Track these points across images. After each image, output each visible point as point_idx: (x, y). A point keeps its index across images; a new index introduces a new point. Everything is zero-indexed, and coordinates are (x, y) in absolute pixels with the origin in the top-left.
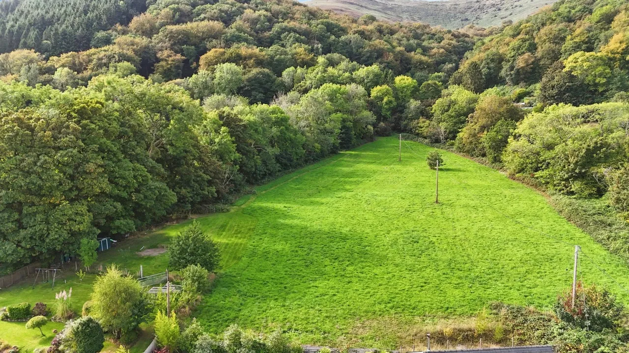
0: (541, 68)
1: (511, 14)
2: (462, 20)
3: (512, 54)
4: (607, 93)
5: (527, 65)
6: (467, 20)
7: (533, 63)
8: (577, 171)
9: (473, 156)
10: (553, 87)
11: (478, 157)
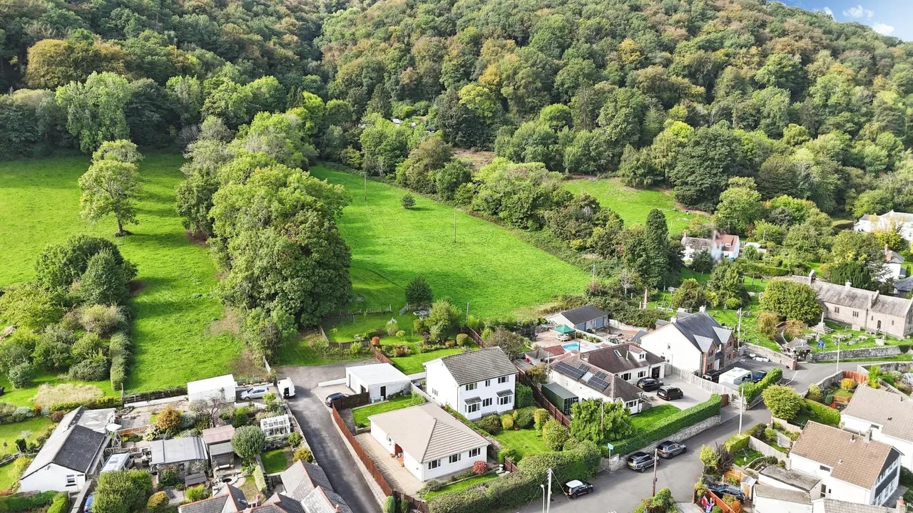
0: (422, 85)
3: (393, 65)
4: (494, 126)
5: (411, 82)
7: (416, 80)
8: (529, 213)
9: (421, 192)
10: (452, 117)
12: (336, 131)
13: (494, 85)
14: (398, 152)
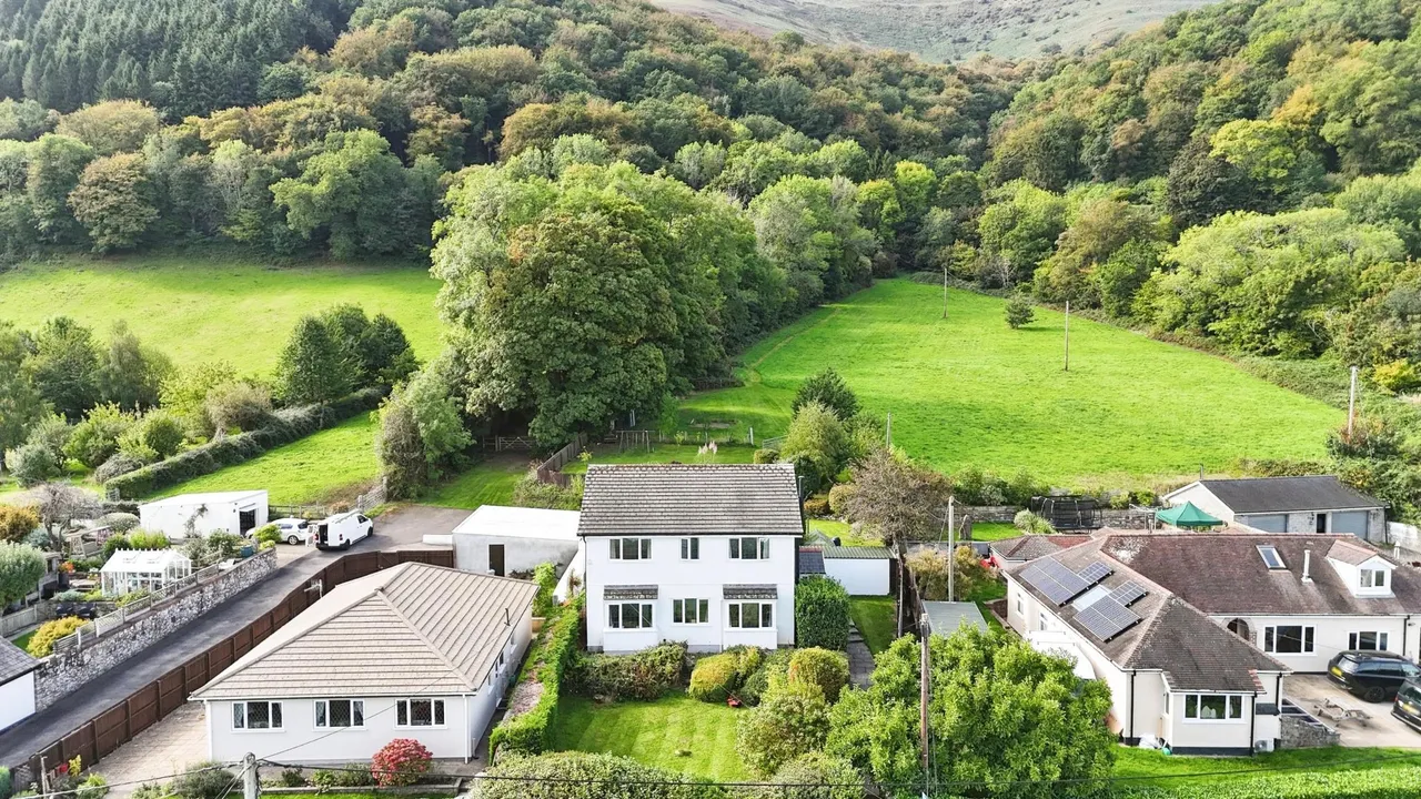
0: (1156, 149)
1: (1057, 31)
2: (954, 42)
3: (1102, 120)
5: (1132, 143)
6: (964, 40)
7: (1142, 139)
10: (1192, 185)
11: (1082, 309)
12: (939, 217)
13: (1305, 122)
14: (1043, 242)
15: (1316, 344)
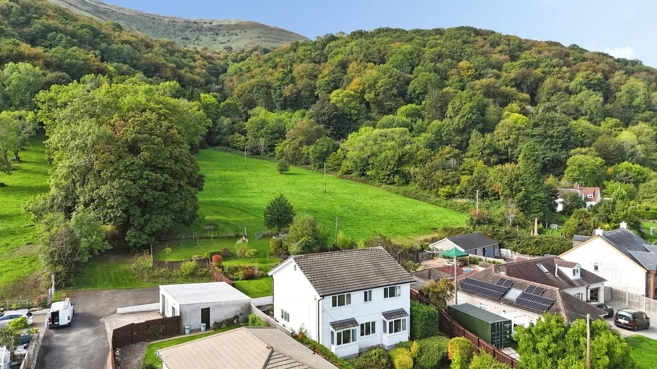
0: (301, 98)
1: (229, 41)
2: (183, 39)
3: (278, 83)
4: (359, 121)
5: (292, 95)
6: (187, 39)
7: (296, 93)
8: (395, 169)
9: (296, 164)
10: (324, 114)
11: (302, 165)
12: (226, 121)
13: (358, 92)
14: (277, 135)
15: (407, 179)
